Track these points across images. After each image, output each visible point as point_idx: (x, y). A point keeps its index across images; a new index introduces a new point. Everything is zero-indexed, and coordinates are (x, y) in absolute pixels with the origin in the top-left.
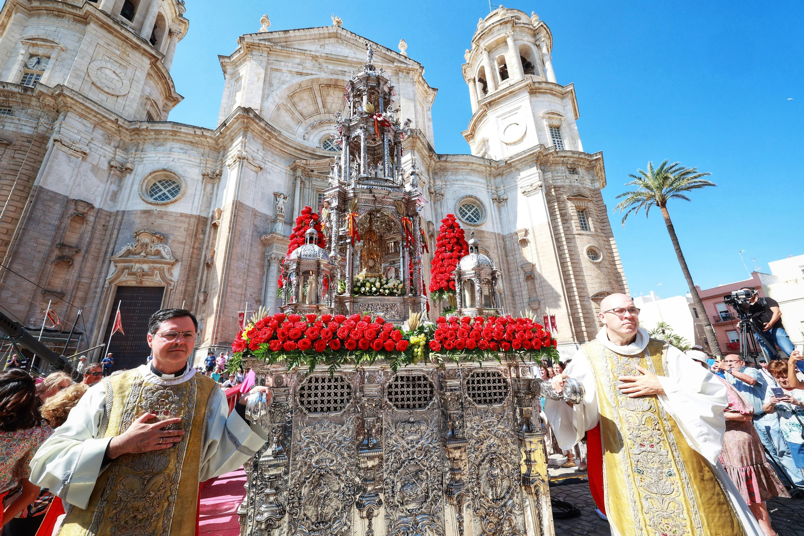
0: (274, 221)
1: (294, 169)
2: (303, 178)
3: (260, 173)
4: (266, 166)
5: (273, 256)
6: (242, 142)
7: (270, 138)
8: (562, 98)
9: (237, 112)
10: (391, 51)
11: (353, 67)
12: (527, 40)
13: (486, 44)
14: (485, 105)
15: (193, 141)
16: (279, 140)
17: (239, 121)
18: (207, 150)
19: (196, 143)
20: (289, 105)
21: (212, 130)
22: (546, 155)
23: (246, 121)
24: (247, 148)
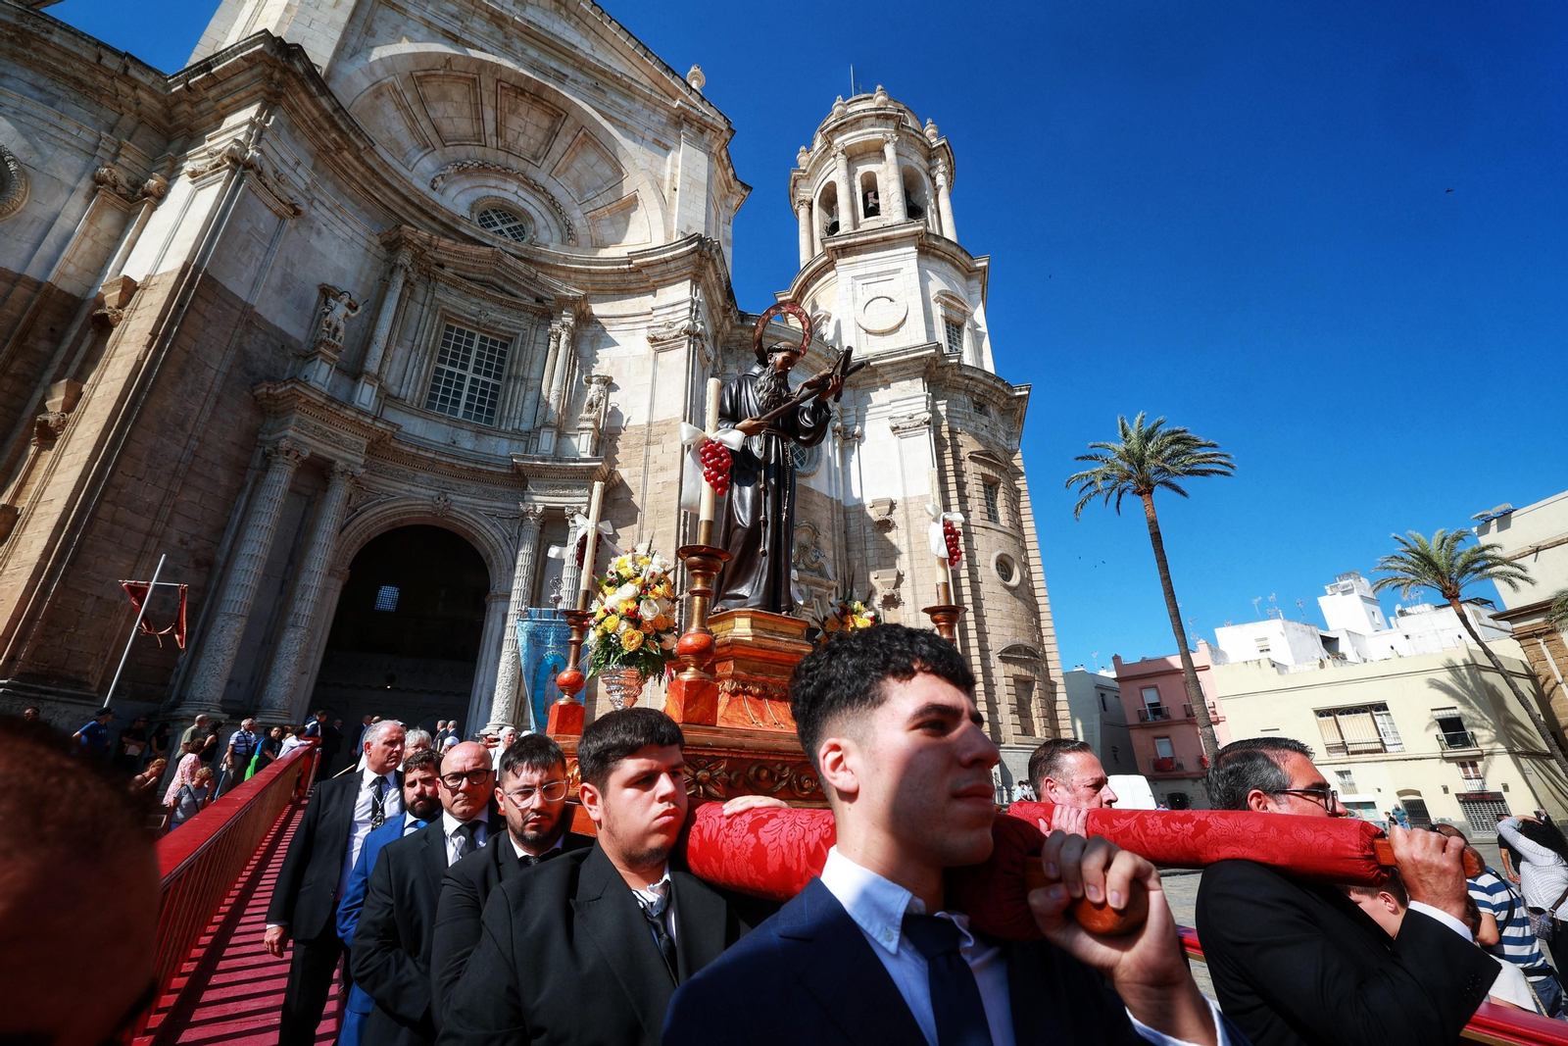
0: (308, 357)
1: (392, 245)
2: (414, 276)
3: (290, 223)
4: (314, 213)
5: (284, 444)
6: (252, 123)
7: (340, 149)
8: (968, 278)
9: (254, 43)
10: (674, 73)
11: (586, 74)
12: (917, 161)
13: (847, 143)
14: (834, 249)
15: (88, 80)
16: (363, 163)
17: (257, 70)
18: (129, 121)
19: (97, 90)
20: (409, 96)
21: (158, 73)
22: (943, 367)
23: (277, 76)
24: (263, 145)
